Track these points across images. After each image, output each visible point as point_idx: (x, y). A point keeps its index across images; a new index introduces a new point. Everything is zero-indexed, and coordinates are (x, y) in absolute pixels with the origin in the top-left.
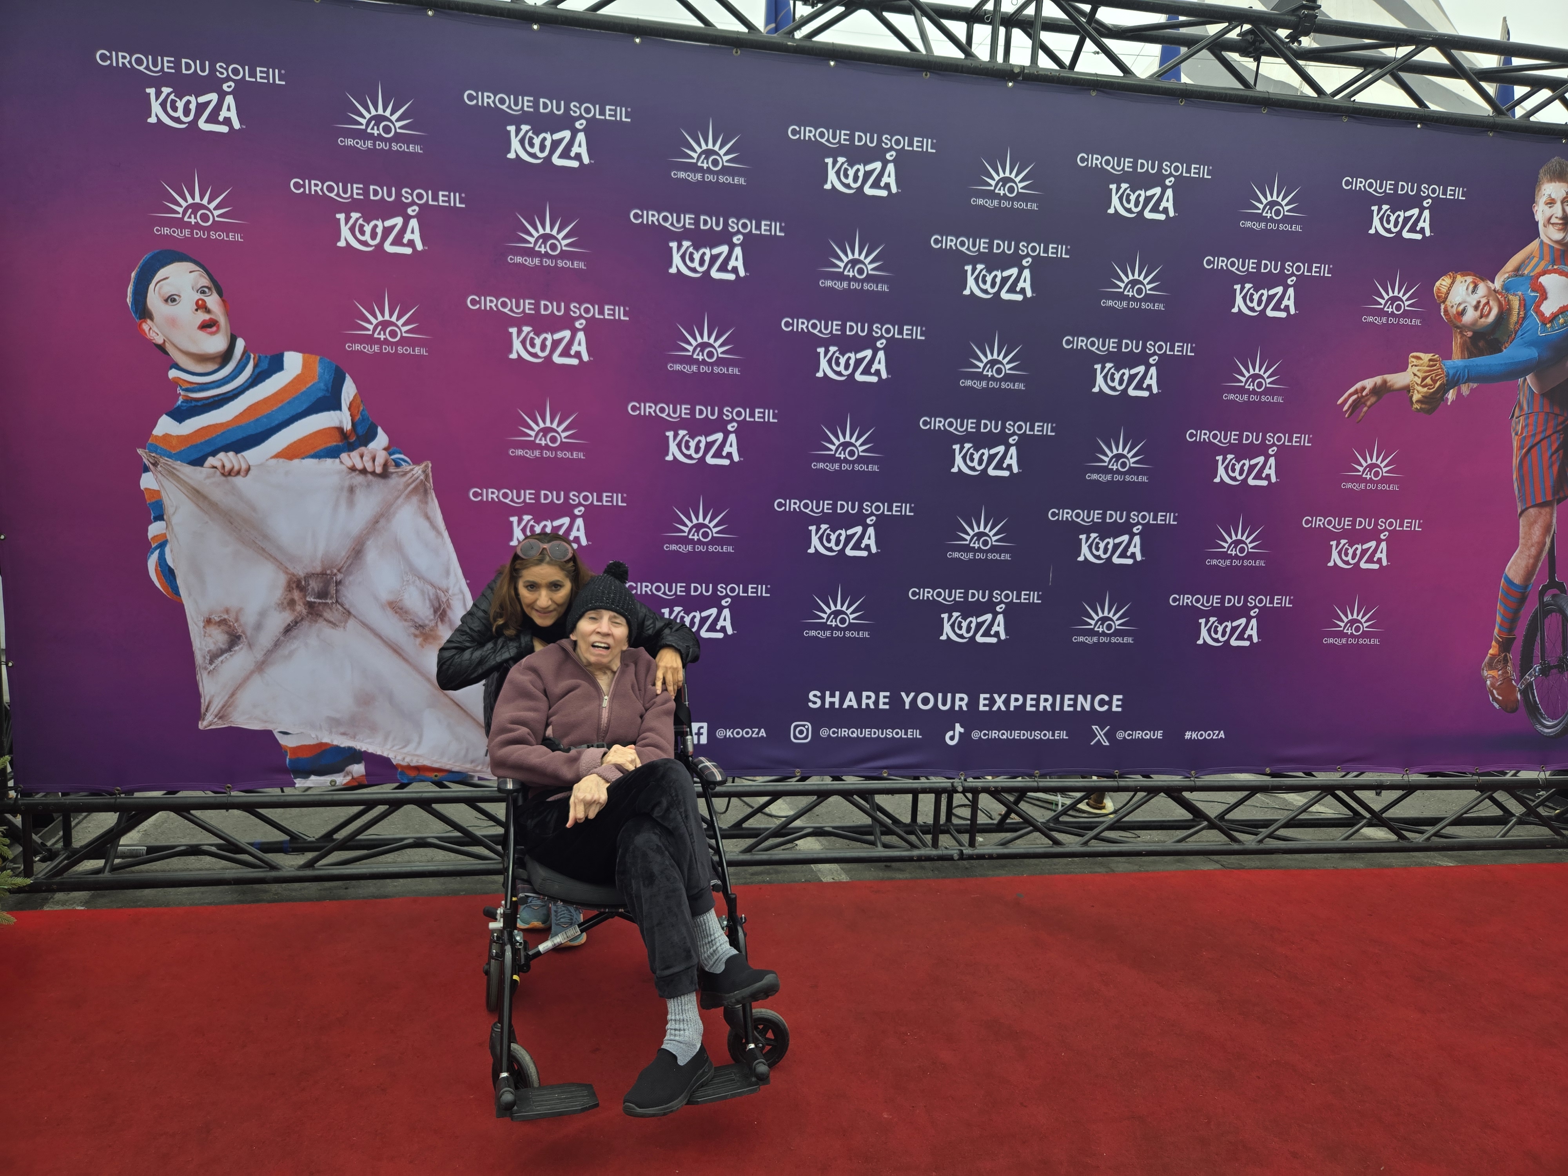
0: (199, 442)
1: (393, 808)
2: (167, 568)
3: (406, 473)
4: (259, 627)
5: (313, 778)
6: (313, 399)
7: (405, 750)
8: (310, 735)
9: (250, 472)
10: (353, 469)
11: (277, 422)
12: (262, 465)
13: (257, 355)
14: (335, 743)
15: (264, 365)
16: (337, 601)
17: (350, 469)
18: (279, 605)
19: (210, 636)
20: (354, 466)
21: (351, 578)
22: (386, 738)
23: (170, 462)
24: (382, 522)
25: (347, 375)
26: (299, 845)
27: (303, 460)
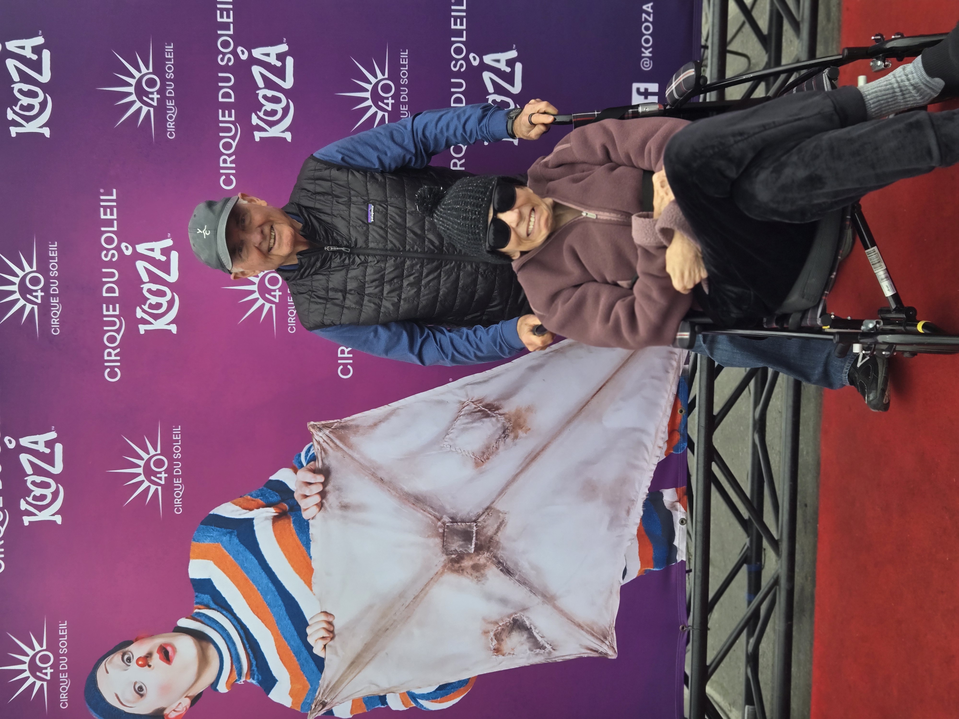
0: (297, 662)
1: (715, 457)
2: (438, 692)
3: (323, 449)
4: (504, 601)
5: (676, 543)
6: (242, 548)
7: (650, 446)
8: (628, 547)
9: (328, 612)
10: (321, 506)
11: (270, 585)
12: (320, 600)
13: (195, 606)
14: (638, 521)
15: (206, 598)
16: (475, 521)
17: (320, 510)
18: (480, 581)
19: (513, 649)
20: (317, 505)
21: (448, 507)
22: (634, 467)
23: (320, 690)
24: (381, 474)
25: (211, 512)
26: (754, 555)
27: (313, 558)
